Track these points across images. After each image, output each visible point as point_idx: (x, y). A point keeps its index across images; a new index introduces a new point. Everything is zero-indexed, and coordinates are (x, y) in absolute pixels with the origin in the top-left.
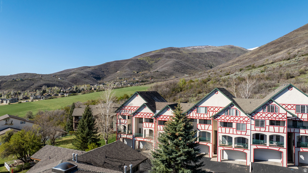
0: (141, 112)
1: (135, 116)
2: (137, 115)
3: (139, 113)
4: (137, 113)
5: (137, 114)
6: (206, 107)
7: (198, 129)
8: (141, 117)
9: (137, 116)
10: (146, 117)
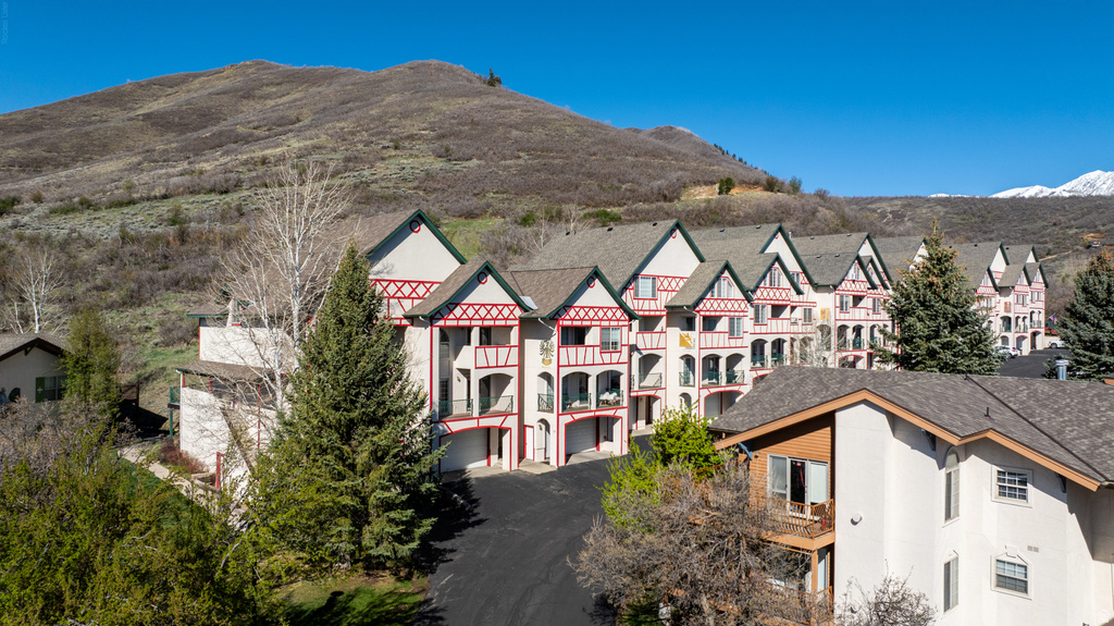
0: (468, 300)
1: (441, 323)
2: (451, 316)
3: (457, 305)
4: (451, 307)
5: (451, 311)
6: (654, 278)
7: (638, 350)
8: (467, 323)
9: (449, 323)
10: (486, 323)
